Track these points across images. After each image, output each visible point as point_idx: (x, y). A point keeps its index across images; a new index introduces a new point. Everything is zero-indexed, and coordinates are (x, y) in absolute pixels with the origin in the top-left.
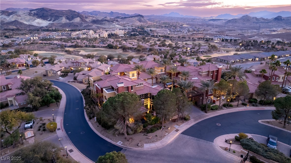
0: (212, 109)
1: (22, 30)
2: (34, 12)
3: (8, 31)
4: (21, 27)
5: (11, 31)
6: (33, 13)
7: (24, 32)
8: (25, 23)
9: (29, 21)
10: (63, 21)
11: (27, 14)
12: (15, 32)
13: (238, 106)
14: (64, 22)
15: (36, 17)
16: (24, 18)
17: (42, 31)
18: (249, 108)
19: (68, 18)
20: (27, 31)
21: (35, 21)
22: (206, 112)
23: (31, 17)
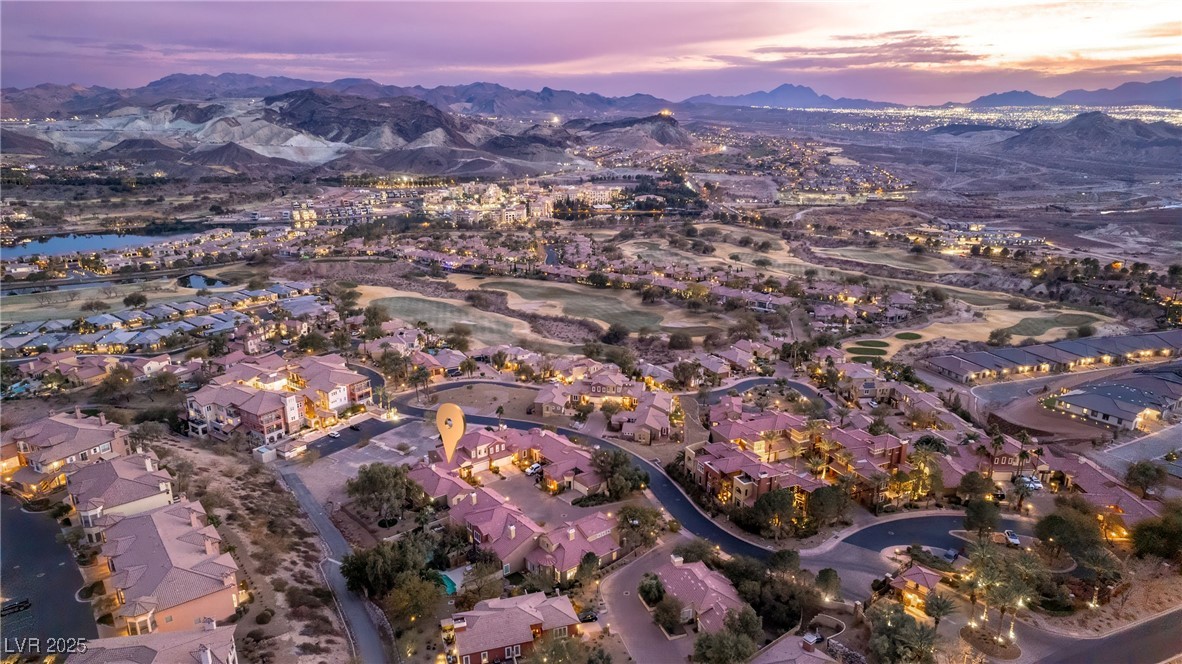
0: (886, 512)
1: (255, 180)
2: (280, 104)
3: (212, 185)
4: (249, 169)
5: (222, 186)
6: (277, 109)
7: (263, 188)
8: (260, 150)
9: (267, 142)
10: (383, 140)
11: (259, 116)
12: (238, 191)
13: (927, 508)
14: (388, 148)
15: (290, 127)
16: (253, 132)
17: (319, 185)
18: (945, 512)
19: (399, 131)
20: (271, 185)
21: (289, 143)
22: (876, 515)
23: (276, 127)
